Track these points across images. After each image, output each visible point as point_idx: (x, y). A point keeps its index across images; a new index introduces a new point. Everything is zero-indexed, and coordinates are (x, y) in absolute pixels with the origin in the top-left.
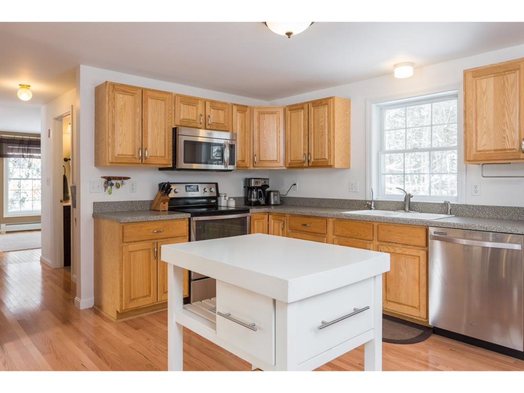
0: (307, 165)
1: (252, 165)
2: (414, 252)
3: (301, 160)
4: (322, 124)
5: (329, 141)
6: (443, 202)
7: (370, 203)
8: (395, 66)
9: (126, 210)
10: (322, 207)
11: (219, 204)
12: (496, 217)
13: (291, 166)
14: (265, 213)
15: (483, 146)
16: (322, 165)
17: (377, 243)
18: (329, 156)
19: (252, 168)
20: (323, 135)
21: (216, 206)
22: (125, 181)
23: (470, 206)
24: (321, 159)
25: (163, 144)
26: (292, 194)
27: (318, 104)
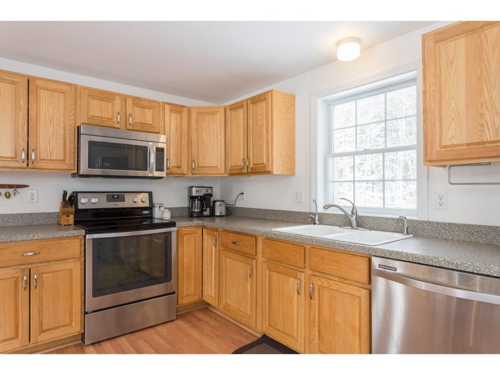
0: (246, 172)
1: (190, 172)
2: (353, 290)
3: (241, 166)
4: (260, 123)
5: (267, 142)
6: (398, 217)
7: (313, 217)
8: (338, 44)
9: (21, 224)
10: (267, 219)
11: (154, 216)
12: (468, 240)
13: (232, 172)
14: (198, 226)
15: (450, 139)
16: (260, 170)
17: (310, 272)
18: (268, 160)
19: (190, 175)
20: (261, 135)
21: (151, 217)
22: (19, 190)
23: (433, 223)
24: (259, 164)
25: (62, 145)
26: (240, 204)
27: (255, 100)
